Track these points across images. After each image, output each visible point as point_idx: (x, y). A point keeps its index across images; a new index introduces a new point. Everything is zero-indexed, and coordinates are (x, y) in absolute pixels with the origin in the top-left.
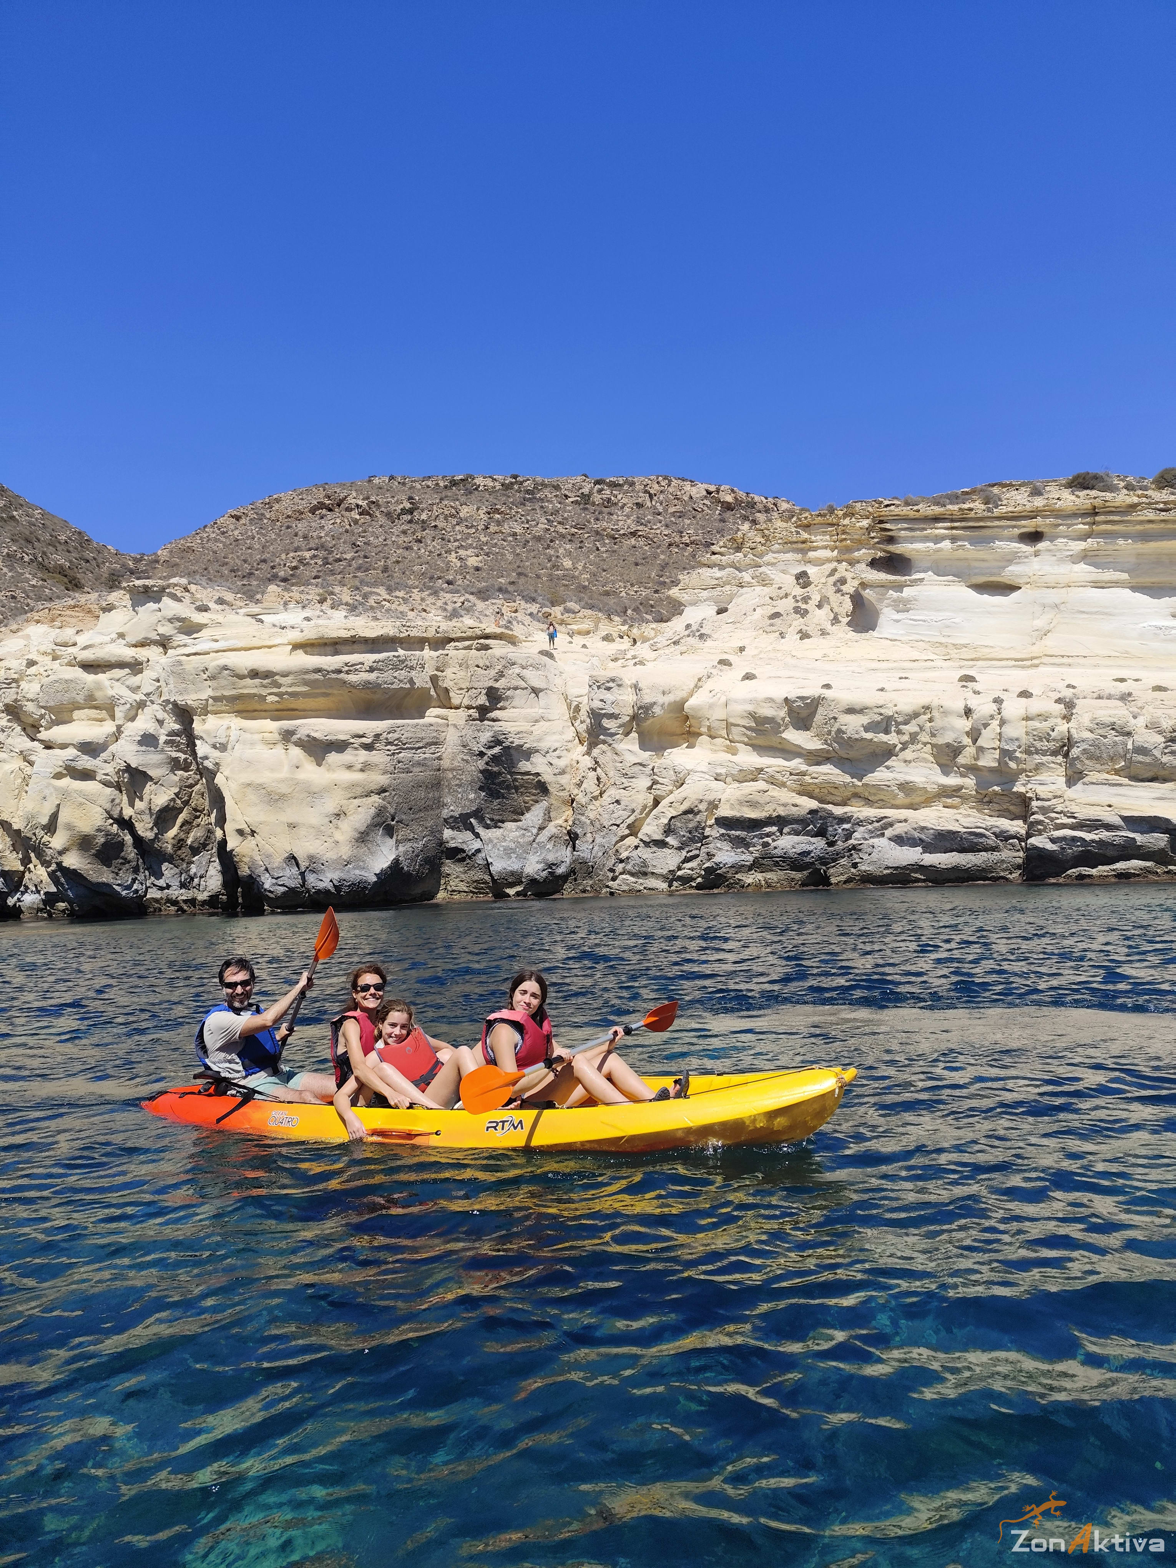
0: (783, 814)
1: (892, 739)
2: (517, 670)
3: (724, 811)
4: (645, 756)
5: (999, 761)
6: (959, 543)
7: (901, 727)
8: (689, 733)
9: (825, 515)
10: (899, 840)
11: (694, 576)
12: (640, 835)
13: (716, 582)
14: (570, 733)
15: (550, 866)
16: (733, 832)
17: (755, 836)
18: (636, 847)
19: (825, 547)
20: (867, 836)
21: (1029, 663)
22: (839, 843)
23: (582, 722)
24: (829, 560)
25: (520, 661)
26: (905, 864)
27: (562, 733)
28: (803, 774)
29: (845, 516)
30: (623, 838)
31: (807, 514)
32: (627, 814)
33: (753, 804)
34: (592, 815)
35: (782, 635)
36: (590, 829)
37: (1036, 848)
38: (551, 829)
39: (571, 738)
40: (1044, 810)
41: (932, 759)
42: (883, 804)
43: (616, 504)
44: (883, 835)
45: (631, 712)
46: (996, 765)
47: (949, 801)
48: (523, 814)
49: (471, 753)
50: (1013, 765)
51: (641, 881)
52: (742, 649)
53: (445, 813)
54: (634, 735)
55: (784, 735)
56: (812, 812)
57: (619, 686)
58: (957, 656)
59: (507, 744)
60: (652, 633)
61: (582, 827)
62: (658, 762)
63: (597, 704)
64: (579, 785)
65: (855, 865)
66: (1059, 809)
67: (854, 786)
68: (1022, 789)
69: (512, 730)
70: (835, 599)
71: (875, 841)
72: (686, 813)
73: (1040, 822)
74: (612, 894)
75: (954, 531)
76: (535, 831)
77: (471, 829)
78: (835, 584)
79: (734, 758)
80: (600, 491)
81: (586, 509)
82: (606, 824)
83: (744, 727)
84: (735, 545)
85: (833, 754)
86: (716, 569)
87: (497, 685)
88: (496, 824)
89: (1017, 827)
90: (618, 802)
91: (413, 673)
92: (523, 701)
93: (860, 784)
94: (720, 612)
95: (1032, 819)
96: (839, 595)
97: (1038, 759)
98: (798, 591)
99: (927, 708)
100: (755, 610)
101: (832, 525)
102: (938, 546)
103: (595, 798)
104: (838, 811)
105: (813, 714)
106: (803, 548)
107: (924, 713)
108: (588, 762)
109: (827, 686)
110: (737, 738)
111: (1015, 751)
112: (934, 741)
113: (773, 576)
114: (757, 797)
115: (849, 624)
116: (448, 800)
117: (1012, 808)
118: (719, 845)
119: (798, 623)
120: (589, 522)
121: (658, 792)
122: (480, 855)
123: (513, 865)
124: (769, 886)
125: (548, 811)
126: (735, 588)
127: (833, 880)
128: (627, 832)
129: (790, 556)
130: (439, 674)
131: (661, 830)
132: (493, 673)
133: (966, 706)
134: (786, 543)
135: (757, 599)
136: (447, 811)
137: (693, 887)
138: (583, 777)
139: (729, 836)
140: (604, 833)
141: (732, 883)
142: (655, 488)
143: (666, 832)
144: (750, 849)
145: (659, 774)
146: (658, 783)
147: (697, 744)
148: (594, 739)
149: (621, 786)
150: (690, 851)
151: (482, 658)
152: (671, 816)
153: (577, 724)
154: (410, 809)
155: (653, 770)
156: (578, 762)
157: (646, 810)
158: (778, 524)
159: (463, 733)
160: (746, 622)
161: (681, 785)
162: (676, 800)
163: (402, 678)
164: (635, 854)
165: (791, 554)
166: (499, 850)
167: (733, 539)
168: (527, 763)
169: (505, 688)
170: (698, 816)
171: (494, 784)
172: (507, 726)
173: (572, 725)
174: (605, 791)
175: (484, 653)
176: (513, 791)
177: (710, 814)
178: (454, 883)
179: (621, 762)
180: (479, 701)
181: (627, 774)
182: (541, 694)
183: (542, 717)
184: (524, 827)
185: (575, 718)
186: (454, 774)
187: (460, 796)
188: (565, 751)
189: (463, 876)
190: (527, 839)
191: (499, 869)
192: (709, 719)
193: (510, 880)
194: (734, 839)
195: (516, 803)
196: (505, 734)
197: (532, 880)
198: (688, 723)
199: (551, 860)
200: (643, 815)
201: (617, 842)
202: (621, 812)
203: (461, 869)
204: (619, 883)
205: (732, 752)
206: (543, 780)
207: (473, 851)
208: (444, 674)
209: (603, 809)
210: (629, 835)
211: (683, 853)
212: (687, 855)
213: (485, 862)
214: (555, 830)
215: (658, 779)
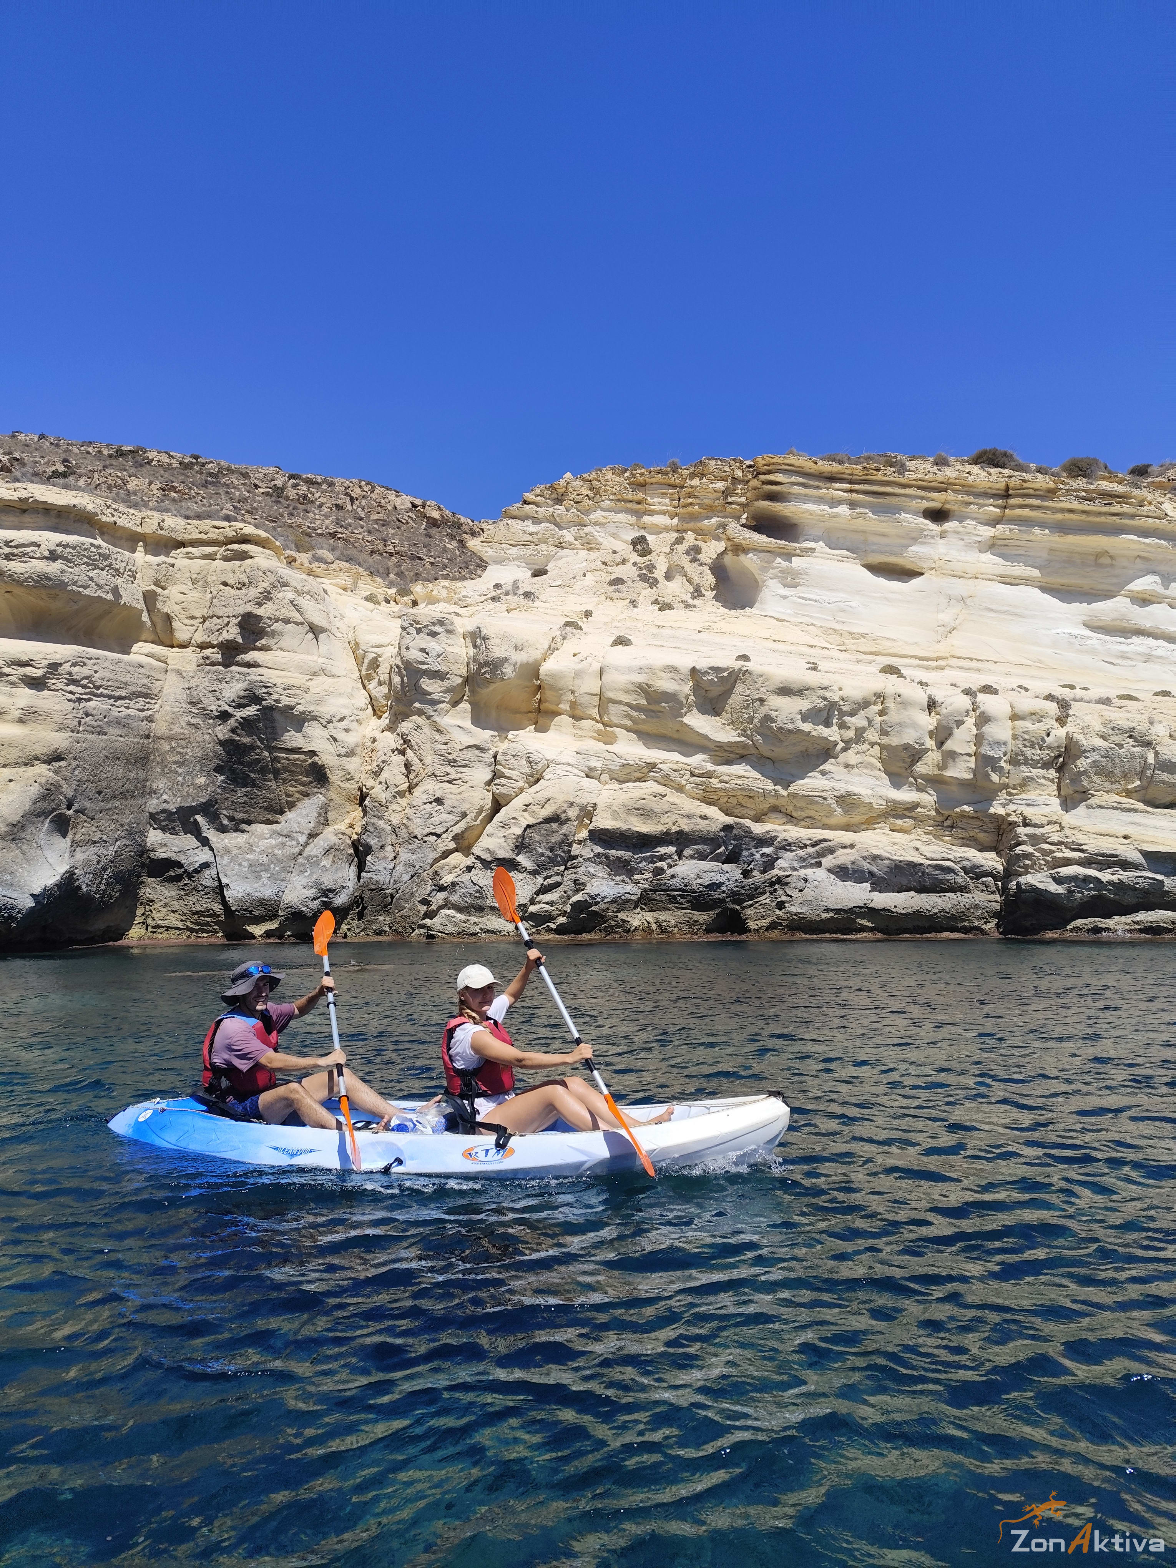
0: (686, 828)
1: (832, 733)
2: (288, 594)
3: (604, 821)
4: (484, 736)
5: (975, 772)
6: (859, 510)
7: (846, 719)
8: (539, 711)
9: (666, 473)
10: (843, 873)
11: (501, 527)
12: (477, 850)
13: (530, 538)
14: (362, 698)
15: (326, 892)
16: (613, 852)
17: (644, 859)
18: (469, 869)
19: (664, 513)
20: (796, 865)
21: (933, 664)
22: (755, 873)
23: (380, 684)
24: (668, 529)
25: (294, 583)
26: (851, 905)
27: (350, 696)
28: (709, 775)
29: (692, 476)
30: (446, 854)
31: (643, 470)
32: (452, 819)
33: (644, 813)
34: (395, 819)
35: (634, 603)
36: (391, 839)
37: (1035, 890)
38: (329, 836)
39: (363, 706)
40: (1035, 840)
41: (879, 765)
42: (812, 822)
43: (312, 502)
44: (819, 865)
45: (464, 671)
46: (970, 776)
47: (899, 822)
48: (282, 812)
49: (205, 713)
50: (995, 777)
51: (473, 919)
52: (588, 614)
53: (153, 805)
54: (465, 706)
55: (686, 720)
56: (727, 828)
57: (450, 632)
58: (854, 647)
59: (269, 702)
61: (379, 832)
62: (502, 747)
63: (414, 655)
64: (376, 774)
65: (781, 905)
66: (1055, 838)
67: (777, 796)
68: (1001, 811)
69: (279, 681)
70: (692, 569)
71: (808, 872)
72: (548, 820)
73: (1028, 856)
74: (432, 937)
75: (854, 495)
76: (302, 839)
77: (196, 831)
78: (687, 553)
79: (610, 748)
80: (295, 486)
81: (279, 502)
82: (418, 832)
83: (628, 705)
84: (554, 496)
85: (753, 751)
86: (529, 523)
87: (259, 611)
88: (237, 826)
89: (991, 861)
90: (439, 801)
91: (119, 581)
92: (296, 642)
93: (785, 793)
94: (536, 574)
95: (1018, 850)
96: (695, 565)
97: (1026, 771)
98: (634, 557)
99: (880, 697)
100: (584, 575)
101: (674, 486)
102: (835, 510)
103: (401, 794)
104: (758, 829)
105: (728, 693)
106: (639, 510)
107: (875, 703)
108: (390, 740)
109: (745, 658)
110: (615, 720)
111: (1000, 758)
112: (885, 740)
113: (601, 540)
114: (652, 804)
115: (716, 598)
116: (160, 784)
117: (982, 836)
118: (591, 870)
119: (646, 593)
120: (282, 516)
121: (502, 790)
122: (207, 873)
123: (265, 890)
124: (662, 929)
125: (325, 810)
126: (553, 548)
127: (752, 925)
128: (452, 845)
129: (622, 517)
130: (159, 590)
131: (511, 843)
132: (253, 592)
133: (930, 697)
134: (619, 500)
135: (585, 564)
136: (155, 801)
137: (551, 929)
138: (383, 762)
139: (607, 857)
140: (414, 846)
141: (612, 926)
142: (357, 492)
143: (516, 847)
144: (636, 877)
145: (504, 763)
146: (502, 776)
147: (552, 727)
148: (402, 708)
149: (444, 779)
150: (550, 877)
151: (234, 572)
152: (525, 823)
153: (372, 685)
154: (100, 793)
155: (495, 757)
156: (374, 740)
157: (483, 814)
158: (610, 476)
159: (193, 683)
160: (579, 587)
161: (538, 780)
162: (531, 801)
163: (102, 582)
164: (465, 878)
165: (624, 514)
166: (240, 865)
167: (552, 488)
168: (297, 735)
169: (269, 618)
170: (565, 827)
171: (242, 763)
172: (270, 676)
173: (364, 687)
174: (417, 785)
175: (238, 563)
176: (271, 776)
177: (581, 824)
178: (159, 915)
179: (446, 744)
180: (225, 636)
181: (455, 761)
182: (322, 636)
183: (323, 670)
184: (285, 833)
185: (369, 678)
186: (174, 745)
187: (180, 779)
188: (355, 723)
189: (176, 904)
190: (288, 851)
191: (240, 895)
192: (573, 692)
193: (256, 913)
194: (614, 862)
195: (272, 796)
196: (266, 687)
197: (293, 914)
198: (538, 696)
199: (327, 883)
200: (478, 822)
201: (436, 861)
202: (444, 816)
203: (174, 894)
204: (443, 920)
205: (609, 739)
206: (320, 763)
207: (197, 865)
208: (166, 592)
209: (413, 810)
210: (456, 850)
211: (540, 880)
212: (545, 883)
213: (216, 884)
214: (334, 840)
215: (503, 770)
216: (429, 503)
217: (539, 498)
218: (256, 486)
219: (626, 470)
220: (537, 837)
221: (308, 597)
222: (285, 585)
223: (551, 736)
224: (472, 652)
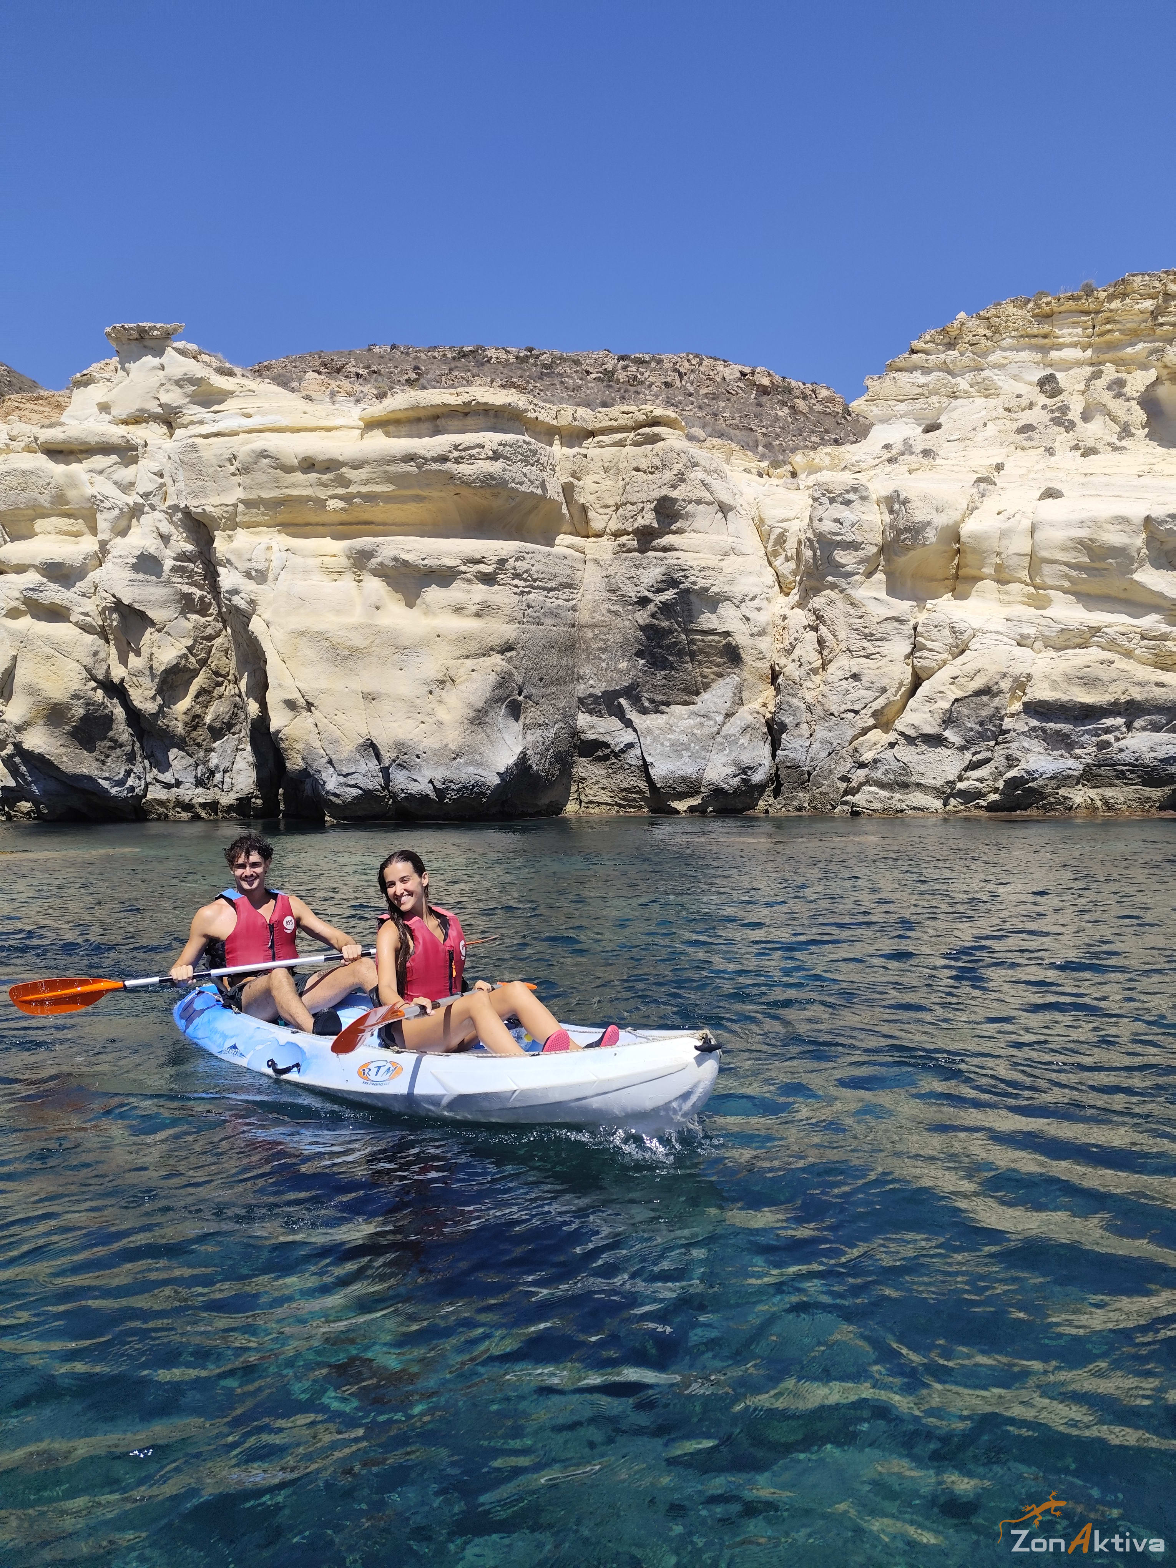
0: (1137, 698)
2: (697, 474)
3: (1041, 692)
4: (903, 607)
8: (957, 577)
9: (1079, 298)
11: (888, 382)
12: (899, 726)
13: (920, 390)
14: (769, 577)
15: (745, 770)
16: (1051, 725)
17: (1086, 732)
18: (892, 745)
19: (1075, 345)
23: (787, 559)
24: (1079, 363)
25: (703, 462)
27: (759, 575)
28: (1164, 637)
29: (1112, 297)
30: (865, 731)
31: (1049, 299)
32: (870, 695)
33: (1089, 682)
34: (810, 697)
35: (1050, 451)
36: (805, 716)
38: (744, 715)
39: (771, 583)
43: (642, 382)
45: (879, 539)
48: (697, 694)
49: (624, 600)
51: (897, 796)
52: (999, 467)
53: (581, 690)
54: (880, 576)
55: (1136, 577)
57: (864, 499)
59: (686, 585)
60: (827, 460)
61: (794, 711)
62: (922, 617)
63: (828, 526)
64: (789, 652)
69: (694, 563)
70: (1117, 407)
72: (978, 693)
74: (855, 814)
76: (720, 718)
77: (620, 713)
78: (1109, 388)
79: (1044, 612)
80: (625, 368)
81: (611, 386)
82: (835, 709)
83: (1066, 564)
84: (946, 340)
86: (918, 374)
87: (674, 494)
88: (657, 707)
90: (856, 677)
91: (545, 475)
92: (707, 522)
94: (928, 430)
96: (1120, 400)
98: (1043, 400)
100: (985, 425)
101: (1088, 313)
103: (815, 671)
106: (1045, 345)
110: (1050, 582)
113: (1000, 384)
114: (1098, 671)
115: (1150, 436)
116: (586, 670)
118: (1026, 745)
119: (1062, 439)
121: (924, 663)
122: (633, 752)
123: (686, 768)
124: (1109, 807)
125: (739, 689)
126: (945, 399)
128: (871, 722)
129: (1025, 355)
130: (575, 482)
131: (938, 718)
132: (667, 476)
134: (1022, 336)
135: (984, 412)
136: (583, 686)
137: (982, 807)
138: (796, 639)
139: (1044, 730)
140: (831, 723)
141: (1051, 803)
142: (685, 367)
143: (944, 722)
144: (1077, 751)
145: (925, 634)
146: (924, 648)
147: (973, 593)
148: (813, 583)
149: (860, 653)
150: (979, 753)
151: (646, 456)
152: (953, 697)
153: (778, 562)
154: (541, 680)
155: (915, 629)
156: (785, 618)
157: (903, 689)
158: (1011, 309)
159: (611, 571)
160: (980, 439)
161: (963, 651)
162: (959, 673)
163: (533, 478)
164: (889, 754)
165: (1027, 352)
166: (662, 744)
167: (944, 332)
168: (713, 616)
169: (684, 500)
170: (997, 700)
171: (660, 647)
172: (687, 559)
173: (770, 564)
174: (831, 661)
175: (649, 447)
176: (687, 658)
177: (1013, 697)
178: (591, 792)
179: (861, 617)
180: (640, 522)
181: (872, 635)
182: (730, 515)
183: (733, 549)
184: (702, 713)
185: (776, 554)
186: (596, 632)
187: (604, 664)
188: (765, 602)
189: (605, 781)
190: (707, 731)
191: (664, 773)
192: (998, 554)
193: (680, 790)
194: (1051, 736)
195: (689, 678)
196: (684, 570)
197: (715, 790)
198: (956, 562)
199: (745, 761)
200: (898, 697)
201: (855, 738)
202: (862, 692)
203: (603, 772)
204: (868, 797)
205: (1040, 603)
206: (734, 643)
207: (622, 745)
208: (581, 483)
209: (828, 687)
210: (875, 727)
211: (968, 755)
212: (974, 759)
213: (641, 762)
214: (750, 719)
215: (924, 642)
216: (758, 370)
217: (929, 345)
218: (588, 373)
219: (1029, 301)
220: (966, 711)
221: (715, 475)
222: (695, 465)
223: (972, 603)
224: (887, 518)
